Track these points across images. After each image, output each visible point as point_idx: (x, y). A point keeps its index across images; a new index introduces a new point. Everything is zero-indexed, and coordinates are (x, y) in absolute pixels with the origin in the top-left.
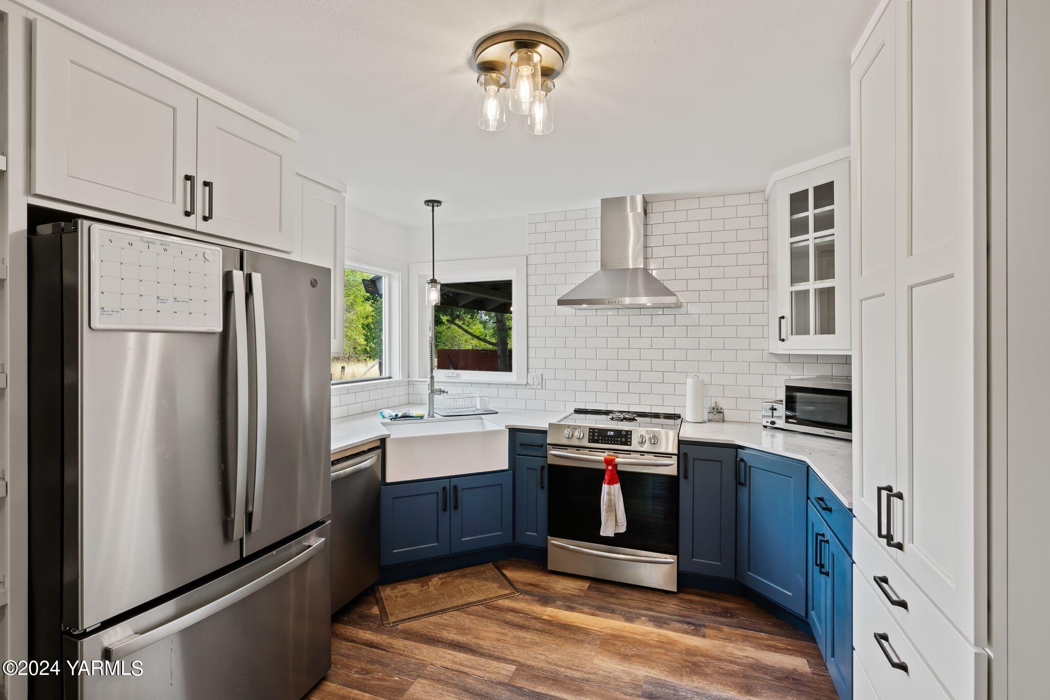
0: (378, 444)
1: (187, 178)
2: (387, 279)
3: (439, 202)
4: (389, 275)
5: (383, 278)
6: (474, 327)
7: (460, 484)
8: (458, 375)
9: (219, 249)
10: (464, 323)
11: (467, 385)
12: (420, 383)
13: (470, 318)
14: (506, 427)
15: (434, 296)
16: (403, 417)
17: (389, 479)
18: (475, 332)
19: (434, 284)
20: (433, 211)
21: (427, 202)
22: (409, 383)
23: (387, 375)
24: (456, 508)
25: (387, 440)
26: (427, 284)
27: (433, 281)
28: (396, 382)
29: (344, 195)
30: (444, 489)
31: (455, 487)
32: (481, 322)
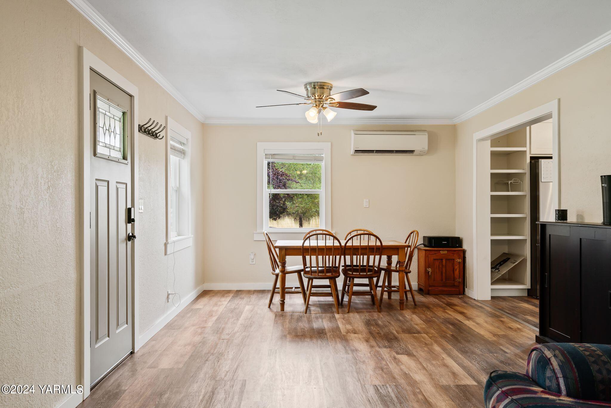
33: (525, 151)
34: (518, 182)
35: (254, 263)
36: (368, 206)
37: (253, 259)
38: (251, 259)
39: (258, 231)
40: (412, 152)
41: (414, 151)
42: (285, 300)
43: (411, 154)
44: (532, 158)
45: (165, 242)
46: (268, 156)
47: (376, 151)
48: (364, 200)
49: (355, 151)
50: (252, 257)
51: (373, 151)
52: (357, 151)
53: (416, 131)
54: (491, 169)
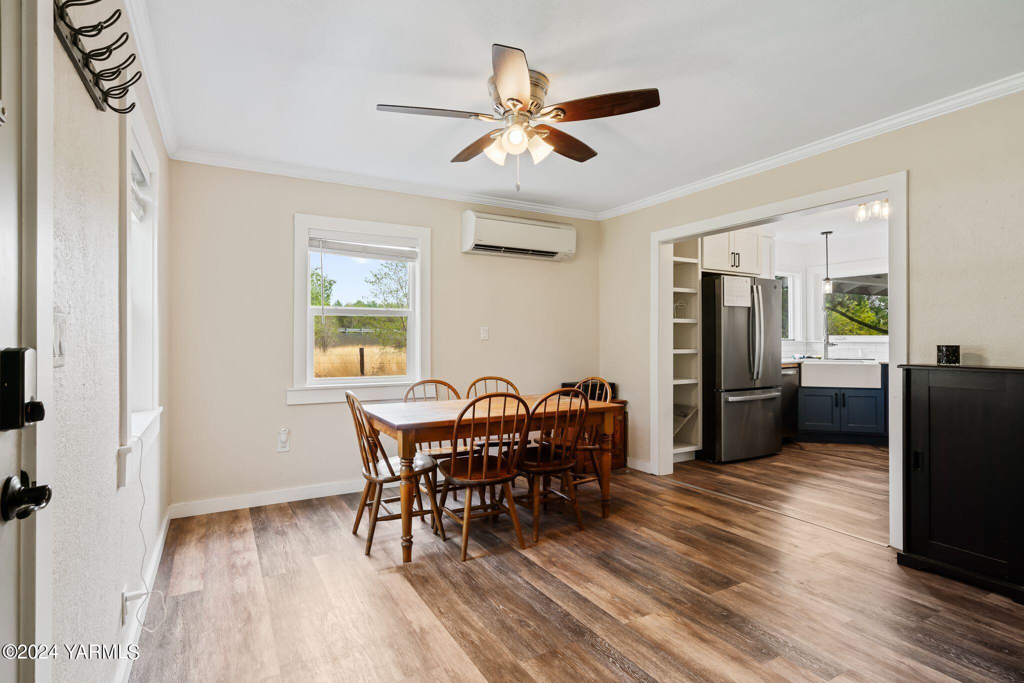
0: (797, 366)
1: (732, 253)
2: (791, 278)
3: (831, 232)
4: (793, 276)
5: (789, 278)
6: (862, 316)
7: (847, 394)
8: (844, 338)
9: (749, 278)
10: (848, 311)
11: (851, 344)
12: (815, 344)
13: (857, 305)
14: (880, 363)
15: (828, 288)
16: (808, 358)
17: (803, 385)
18: (864, 320)
19: (827, 281)
20: (827, 238)
21: (823, 233)
22: (807, 344)
23: (792, 338)
24: (844, 406)
25: (802, 364)
26: (823, 282)
27: (827, 279)
28: (799, 342)
29: (774, 238)
30: (836, 394)
31: (843, 394)
32: (871, 309)
33: (696, 264)
34: (683, 306)
35: (287, 449)
36: (487, 338)
37: (286, 441)
38: (281, 442)
39: (296, 386)
40: (551, 254)
41: (557, 253)
42: (412, 537)
43: (550, 259)
44: (704, 274)
45: (118, 448)
46: (314, 243)
47: (506, 248)
48: (481, 328)
49: (476, 245)
50: (283, 437)
51: (501, 248)
52: (478, 247)
53: (560, 223)
54: (674, 287)
